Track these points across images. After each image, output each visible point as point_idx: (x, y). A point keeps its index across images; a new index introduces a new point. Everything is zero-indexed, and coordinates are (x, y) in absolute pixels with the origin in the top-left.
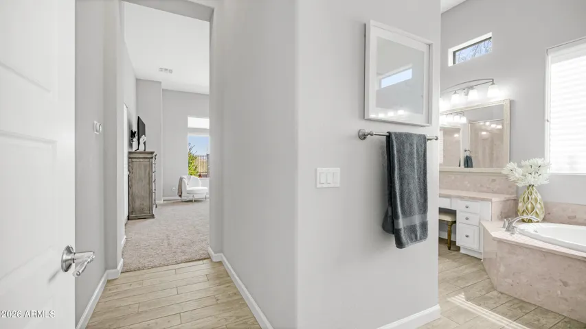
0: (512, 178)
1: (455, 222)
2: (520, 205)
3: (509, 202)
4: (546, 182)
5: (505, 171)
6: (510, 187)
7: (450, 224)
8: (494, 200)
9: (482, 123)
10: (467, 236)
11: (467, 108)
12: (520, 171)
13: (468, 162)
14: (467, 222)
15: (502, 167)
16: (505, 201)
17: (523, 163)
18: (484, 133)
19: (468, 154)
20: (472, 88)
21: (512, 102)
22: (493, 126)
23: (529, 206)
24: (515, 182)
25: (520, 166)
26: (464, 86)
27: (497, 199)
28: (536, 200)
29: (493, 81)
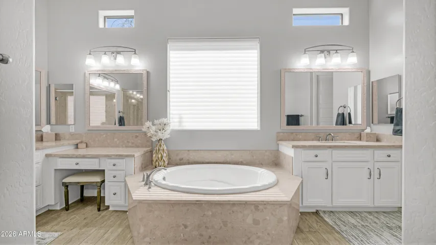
0: (149, 135)
1: (103, 181)
2: (154, 156)
3: (147, 154)
4: (168, 136)
5: (144, 129)
6: (148, 141)
7: (99, 185)
8: (136, 155)
9: (131, 92)
10: (115, 194)
11: (116, 71)
12: (154, 128)
13: (121, 121)
14: (115, 179)
15: (142, 125)
16: (144, 154)
17: (156, 122)
18: (133, 101)
19: (121, 115)
20: (119, 53)
21: (148, 73)
22: (138, 95)
23: (160, 156)
24: (150, 137)
25: (153, 125)
26: (114, 49)
27: (138, 153)
28: (163, 150)
29: (135, 51)
